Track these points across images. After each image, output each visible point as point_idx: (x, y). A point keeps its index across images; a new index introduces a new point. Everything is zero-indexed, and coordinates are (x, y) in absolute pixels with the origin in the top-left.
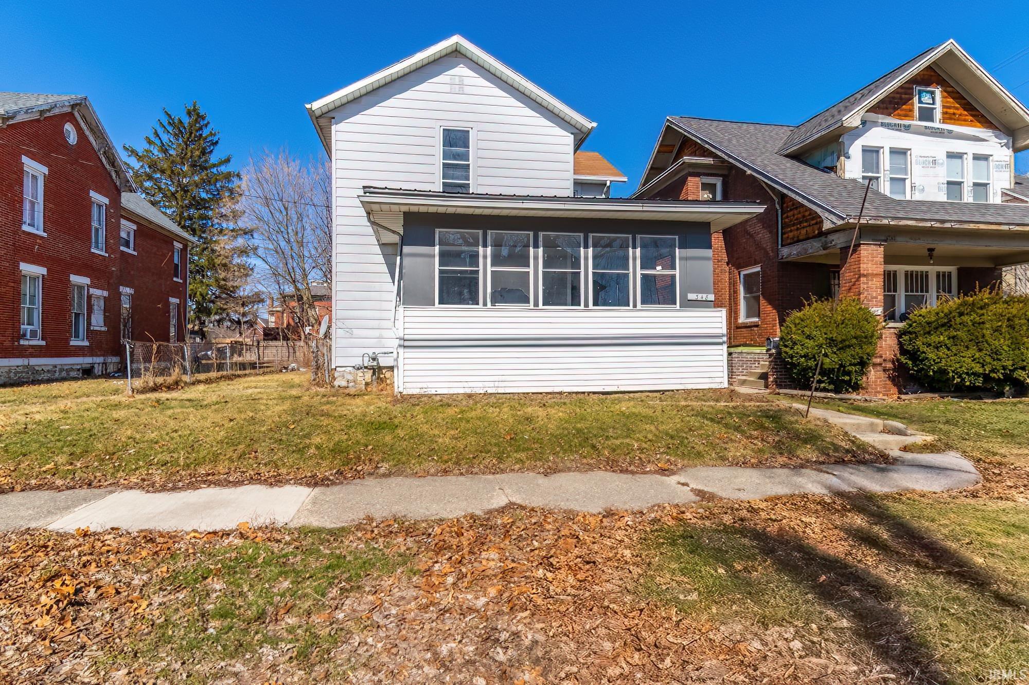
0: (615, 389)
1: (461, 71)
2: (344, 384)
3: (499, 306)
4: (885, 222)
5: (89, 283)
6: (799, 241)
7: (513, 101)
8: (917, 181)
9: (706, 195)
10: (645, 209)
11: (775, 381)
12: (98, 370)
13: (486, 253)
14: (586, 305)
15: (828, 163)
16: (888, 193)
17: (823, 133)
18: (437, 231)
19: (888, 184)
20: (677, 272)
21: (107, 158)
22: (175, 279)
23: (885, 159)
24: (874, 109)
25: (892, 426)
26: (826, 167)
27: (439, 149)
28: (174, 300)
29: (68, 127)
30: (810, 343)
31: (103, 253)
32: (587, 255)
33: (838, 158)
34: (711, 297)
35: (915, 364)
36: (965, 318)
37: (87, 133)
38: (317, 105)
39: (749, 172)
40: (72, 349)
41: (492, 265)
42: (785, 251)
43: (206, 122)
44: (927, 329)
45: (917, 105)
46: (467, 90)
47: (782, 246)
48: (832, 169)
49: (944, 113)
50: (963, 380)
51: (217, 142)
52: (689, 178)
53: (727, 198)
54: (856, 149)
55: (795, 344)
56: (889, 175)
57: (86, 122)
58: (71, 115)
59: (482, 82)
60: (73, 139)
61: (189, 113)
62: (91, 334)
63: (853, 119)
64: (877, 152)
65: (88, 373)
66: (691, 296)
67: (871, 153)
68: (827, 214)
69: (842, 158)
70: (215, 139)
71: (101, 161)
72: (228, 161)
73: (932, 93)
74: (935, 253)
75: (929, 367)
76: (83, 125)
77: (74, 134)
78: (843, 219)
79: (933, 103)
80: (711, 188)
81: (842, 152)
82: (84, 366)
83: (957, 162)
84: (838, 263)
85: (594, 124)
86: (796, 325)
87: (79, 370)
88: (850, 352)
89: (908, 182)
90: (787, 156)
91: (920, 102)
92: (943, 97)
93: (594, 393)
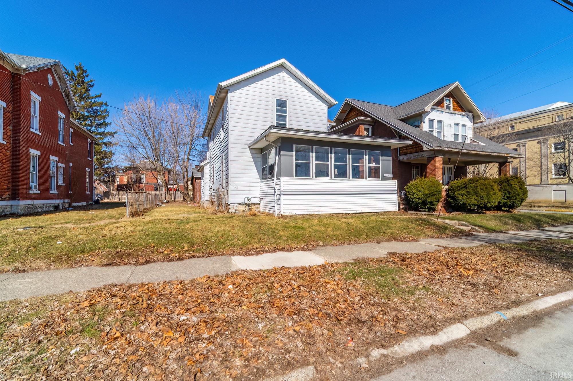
0: (360, 212)
1: (283, 74)
2: (234, 211)
3: (318, 177)
4: (445, 149)
5: (57, 160)
6: (407, 154)
7: (304, 89)
8: (445, 133)
9: (365, 133)
10: (374, 141)
11: (403, 208)
12: (61, 207)
13: (313, 155)
14: (349, 178)
15: (416, 124)
16: (436, 136)
17: (416, 113)
18: (294, 145)
19: (436, 133)
20: (380, 165)
21: (66, 94)
22: (88, 158)
23: (436, 124)
24: (435, 105)
25: (462, 223)
26: (416, 126)
27: (275, 107)
28: (88, 170)
29: (49, 76)
30: (420, 194)
31: (63, 144)
32: (350, 157)
33: (421, 123)
34: (392, 176)
35: (454, 201)
36: (472, 185)
37: (57, 80)
38: (224, 84)
39: (388, 125)
40: (51, 195)
41: (316, 161)
42: (401, 158)
43: (87, 74)
44: (458, 189)
45: (445, 105)
46: (286, 82)
47: (400, 155)
48: (418, 126)
49: (453, 108)
50: (471, 207)
51: (93, 86)
52: (360, 126)
53: (374, 135)
54: (426, 120)
55: (414, 194)
56: (437, 130)
57: (57, 74)
58: (50, 69)
59: (291, 80)
60: (51, 82)
61: (77, 69)
62: (58, 187)
63: (428, 109)
64: (433, 121)
65: (57, 209)
66: (385, 175)
67: (431, 121)
68: (425, 145)
69: (423, 123)
70: (92, 84)
71: (62, 95)
72: (99, 96)
73: (450, 100)
74: (451, 160)
75: (460, 203)
76: (55, 76)
77: (51, 80)
78: (432, 147)
79: (450, 104)
80: (367, 130)
81: (422, 121)
82: (55, 204)
83: (456, 126)
84: (426, 163)
85: (337, 102)
86: (414, 187)
87: (53, 207)
88: (434, 197)
89: (442, 133)
90: (400, 120)
91: (446, 103)
92: (453, 102)
93: (354, 213)
